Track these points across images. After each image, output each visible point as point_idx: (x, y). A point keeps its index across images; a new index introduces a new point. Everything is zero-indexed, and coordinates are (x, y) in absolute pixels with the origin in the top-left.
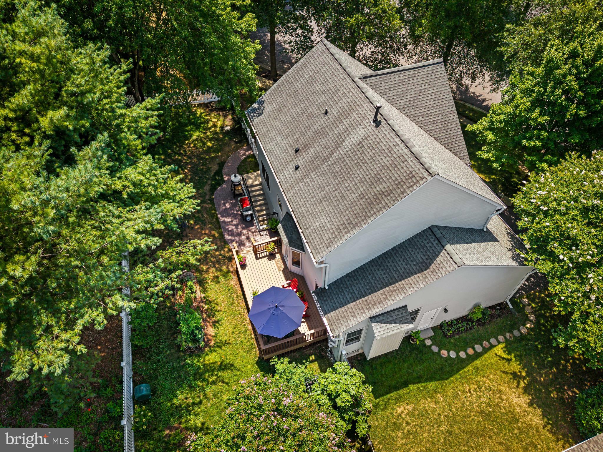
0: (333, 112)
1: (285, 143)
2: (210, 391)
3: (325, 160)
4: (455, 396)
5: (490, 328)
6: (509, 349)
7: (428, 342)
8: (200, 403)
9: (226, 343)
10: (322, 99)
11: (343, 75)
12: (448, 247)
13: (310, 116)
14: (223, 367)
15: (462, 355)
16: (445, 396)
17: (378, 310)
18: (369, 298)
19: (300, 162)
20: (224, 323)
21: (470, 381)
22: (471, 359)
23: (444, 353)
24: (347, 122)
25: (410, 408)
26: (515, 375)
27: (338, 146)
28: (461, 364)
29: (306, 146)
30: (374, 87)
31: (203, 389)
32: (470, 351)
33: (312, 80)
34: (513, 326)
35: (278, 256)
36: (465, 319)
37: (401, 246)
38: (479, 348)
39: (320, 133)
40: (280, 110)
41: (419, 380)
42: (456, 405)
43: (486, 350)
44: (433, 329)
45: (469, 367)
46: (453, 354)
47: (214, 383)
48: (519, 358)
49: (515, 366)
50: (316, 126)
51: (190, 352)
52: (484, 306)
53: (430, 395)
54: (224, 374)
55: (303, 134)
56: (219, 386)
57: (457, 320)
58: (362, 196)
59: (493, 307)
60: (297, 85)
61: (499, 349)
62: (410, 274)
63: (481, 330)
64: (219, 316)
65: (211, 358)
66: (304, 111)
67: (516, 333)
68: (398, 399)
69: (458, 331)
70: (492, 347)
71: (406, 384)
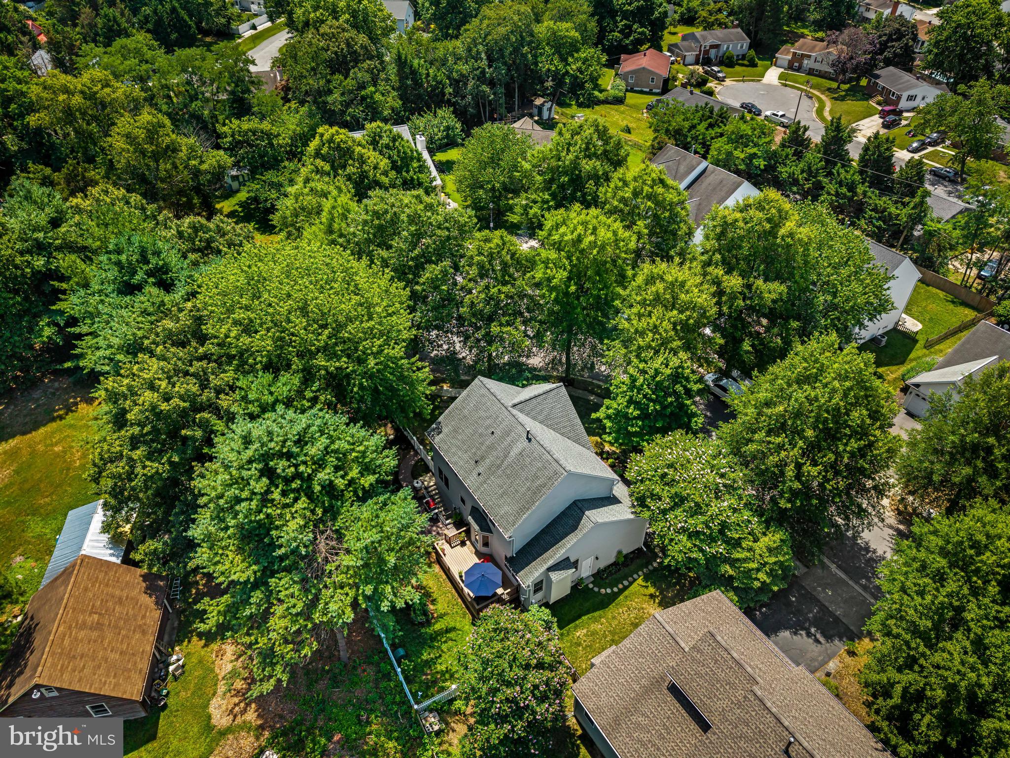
0: (498, 432)
1: (466, 456)
2: (444, 647)
3: (499, 467)
4: (614, 618)
5: (632, 567)
6: (646, 579)
7: (591, 586)
8: (440, 656)
9: (445, 614)
10: (488, 422)
11: (499, 405)
12: (587, 513)
13: (481, 435)
14: (448, 630)
15: (615, 589)
16: (607, 619)
17: (551, 562)
18: (544, 556)
19: (481, 469)
20: (439, 599)
21: (622, 606)
22: (621, 591)
23: (603, 591)
24: (509, 439)
25: (585, 631)
26: (652, 596)
27: (506, 456)
28: (615, 596)
29: (483, 458)
30: (521, 411)
31: (439, 647)
32: (621, 586)
33: (477, 408)
34: (649, 563)
35: (468, 543)
36: (615, 564)
37: (558, 517)
38: (626, 583)
39: (491, 448)
40: (455, 431)
41: (588, 612)
42: (615, 622)
43: (631, 584)
44: (593, 575)
45: (621, 597)
46: (609, 591)
47: (445, 642)
48: (654, 585)
49: (652, 590)
50: (487, 443)
51: (422, 624)
52: (625, 552)
53: (596, 620)
54: (451, 635)
55: (478, 449)
56: (450, 643)
57: (609, 566)
58: (529, 489)
59: (633, 552)
60: (466, 412)
61: (640, 581)
62: (566, 535)
63: (626, 570)
64: (435, 596)
65: (437, 627)
66: (475, 432)
67: (650, 567)
68: (576, 627)
69: (610, 574)
70: (635, 580)
71: (579, 617)
